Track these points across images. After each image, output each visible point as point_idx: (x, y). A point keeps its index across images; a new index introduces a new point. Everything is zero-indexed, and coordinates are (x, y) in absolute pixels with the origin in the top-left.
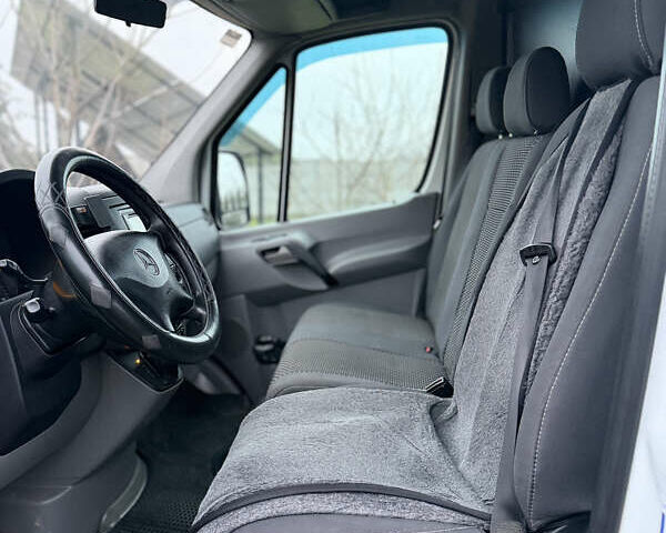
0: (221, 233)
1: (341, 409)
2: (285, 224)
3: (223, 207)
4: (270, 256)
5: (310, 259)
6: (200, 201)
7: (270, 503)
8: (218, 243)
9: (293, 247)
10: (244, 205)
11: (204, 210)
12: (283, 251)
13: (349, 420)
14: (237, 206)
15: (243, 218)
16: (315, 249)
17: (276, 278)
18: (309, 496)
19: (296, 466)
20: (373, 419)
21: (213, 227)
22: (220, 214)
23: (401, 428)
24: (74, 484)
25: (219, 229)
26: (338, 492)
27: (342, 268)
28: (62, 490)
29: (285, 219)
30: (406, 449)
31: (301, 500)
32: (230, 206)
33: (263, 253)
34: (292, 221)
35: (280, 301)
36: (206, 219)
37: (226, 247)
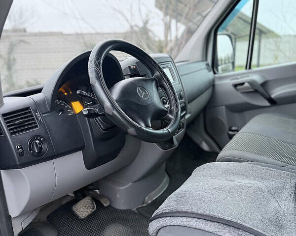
0: (216, 75)
1: (243, 175)
2: (250, 71)
3: (219, 63)
4: (239, 87)
5: (261, 89)
6: (206, 60)
7: (181, 218)
8: (213, 81)
9: (252, 83)
10: (231, 61)
11: (208, 65)
12: (246, 85)
13: (245, 182)
14: (227, 62)
15: (231, 67)
16: (264, 84)
17: (242, 99)
18: (200, 220)
19: (204, 202)
20: (259, 184)
21: (212, 73)
22: (217, 66)
23: (275, 192)
24: (133, 183)
25: (215, 73)
26: (217, 222)
27: (279, 95)
28: (128, 184)
29: (250, 68)
30: (273, 205)
31: (196, 221)
32: (223, 62)
33: (235, 86)
34: (254, 69)
35: (243, 111)
36: (208, 69)
37: (217, 82)
